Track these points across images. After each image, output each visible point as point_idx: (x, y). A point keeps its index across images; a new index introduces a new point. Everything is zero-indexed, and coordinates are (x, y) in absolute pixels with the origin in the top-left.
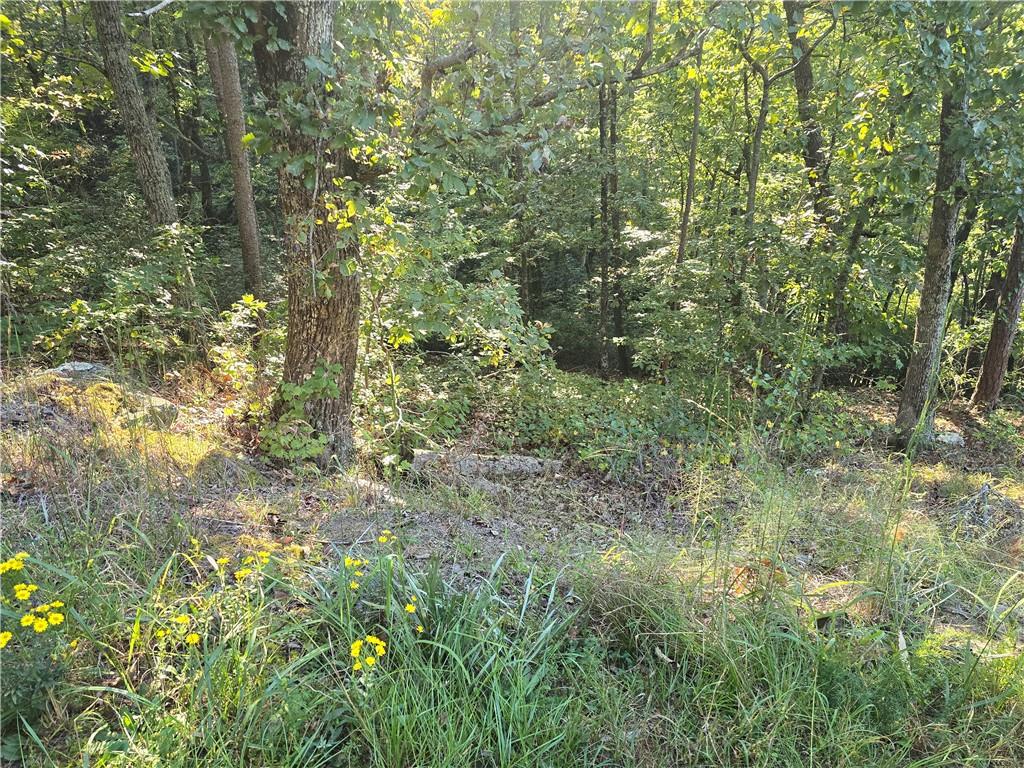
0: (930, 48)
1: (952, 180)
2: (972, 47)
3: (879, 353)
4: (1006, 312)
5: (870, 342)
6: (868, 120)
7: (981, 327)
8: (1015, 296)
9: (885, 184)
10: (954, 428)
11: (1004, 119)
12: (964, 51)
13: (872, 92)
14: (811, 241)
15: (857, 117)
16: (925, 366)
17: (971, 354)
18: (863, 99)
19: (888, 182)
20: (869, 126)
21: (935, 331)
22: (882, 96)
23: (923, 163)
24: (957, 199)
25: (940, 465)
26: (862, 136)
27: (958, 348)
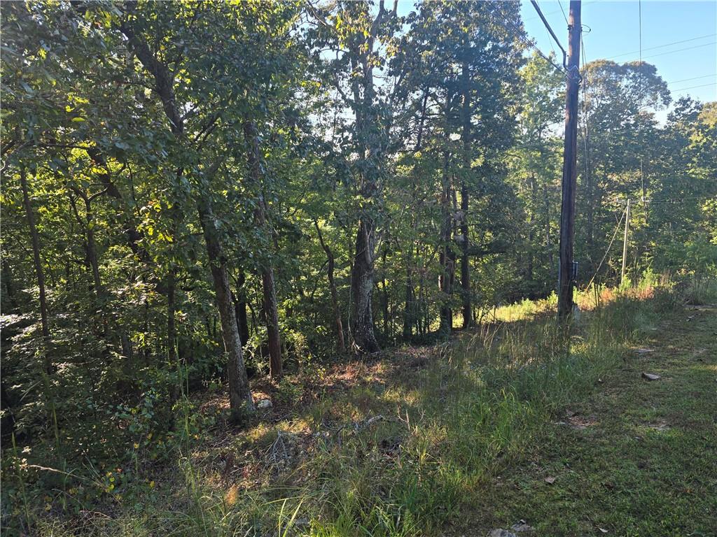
0: (176, 181)
1: (216, 254)
2: (200, 180)
3: (206, 365)
4: (271, 320)
5: (200, 360)
6: (152, 223)
7: (262, 331)
8: (272, 311)
9: (174, 261)
10: (266, 396)
11: (230, 219)
12: (197, 183)
13: (151, 207)
14: (146, 301)
15: (144, 222)
16: (237, 365)
17: (262, 348)
18: (146, 211)
19: (175, 260)
20: (153, 227)
21: (235, 342)
22: (157, 208)
23: (194, 246)
24: (222, 264)
25: (260, 425)
26: (151, 234)
27: (255, 347)
